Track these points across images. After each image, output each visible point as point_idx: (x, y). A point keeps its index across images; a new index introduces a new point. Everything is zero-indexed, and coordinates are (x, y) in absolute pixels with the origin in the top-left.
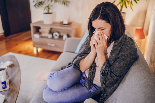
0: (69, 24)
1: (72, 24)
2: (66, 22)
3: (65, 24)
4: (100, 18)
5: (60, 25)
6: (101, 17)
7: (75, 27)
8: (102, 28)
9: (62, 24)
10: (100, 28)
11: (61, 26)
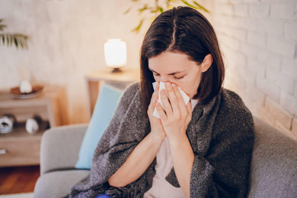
0: (37, 90)
1: (45, 90)
2: (26, 87)
3: (25, 94)
4: (174, 49)
5: (12, 96)
6: (176, 44)
7: (54, 95)
8: (179, 72)
9: (16, 92)
10: (173, 74)
11: (16, 99)
